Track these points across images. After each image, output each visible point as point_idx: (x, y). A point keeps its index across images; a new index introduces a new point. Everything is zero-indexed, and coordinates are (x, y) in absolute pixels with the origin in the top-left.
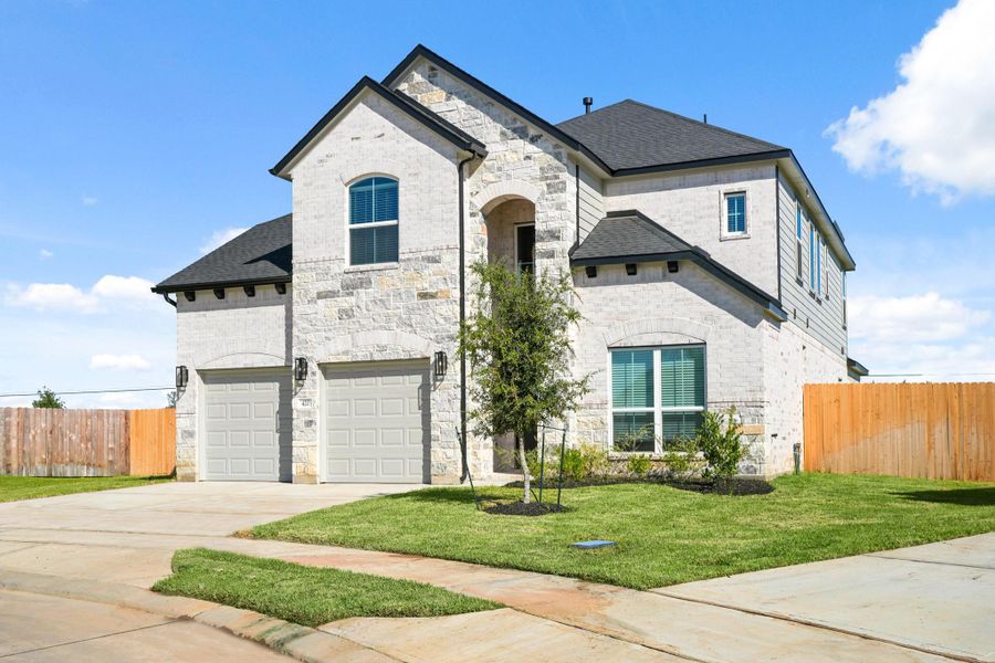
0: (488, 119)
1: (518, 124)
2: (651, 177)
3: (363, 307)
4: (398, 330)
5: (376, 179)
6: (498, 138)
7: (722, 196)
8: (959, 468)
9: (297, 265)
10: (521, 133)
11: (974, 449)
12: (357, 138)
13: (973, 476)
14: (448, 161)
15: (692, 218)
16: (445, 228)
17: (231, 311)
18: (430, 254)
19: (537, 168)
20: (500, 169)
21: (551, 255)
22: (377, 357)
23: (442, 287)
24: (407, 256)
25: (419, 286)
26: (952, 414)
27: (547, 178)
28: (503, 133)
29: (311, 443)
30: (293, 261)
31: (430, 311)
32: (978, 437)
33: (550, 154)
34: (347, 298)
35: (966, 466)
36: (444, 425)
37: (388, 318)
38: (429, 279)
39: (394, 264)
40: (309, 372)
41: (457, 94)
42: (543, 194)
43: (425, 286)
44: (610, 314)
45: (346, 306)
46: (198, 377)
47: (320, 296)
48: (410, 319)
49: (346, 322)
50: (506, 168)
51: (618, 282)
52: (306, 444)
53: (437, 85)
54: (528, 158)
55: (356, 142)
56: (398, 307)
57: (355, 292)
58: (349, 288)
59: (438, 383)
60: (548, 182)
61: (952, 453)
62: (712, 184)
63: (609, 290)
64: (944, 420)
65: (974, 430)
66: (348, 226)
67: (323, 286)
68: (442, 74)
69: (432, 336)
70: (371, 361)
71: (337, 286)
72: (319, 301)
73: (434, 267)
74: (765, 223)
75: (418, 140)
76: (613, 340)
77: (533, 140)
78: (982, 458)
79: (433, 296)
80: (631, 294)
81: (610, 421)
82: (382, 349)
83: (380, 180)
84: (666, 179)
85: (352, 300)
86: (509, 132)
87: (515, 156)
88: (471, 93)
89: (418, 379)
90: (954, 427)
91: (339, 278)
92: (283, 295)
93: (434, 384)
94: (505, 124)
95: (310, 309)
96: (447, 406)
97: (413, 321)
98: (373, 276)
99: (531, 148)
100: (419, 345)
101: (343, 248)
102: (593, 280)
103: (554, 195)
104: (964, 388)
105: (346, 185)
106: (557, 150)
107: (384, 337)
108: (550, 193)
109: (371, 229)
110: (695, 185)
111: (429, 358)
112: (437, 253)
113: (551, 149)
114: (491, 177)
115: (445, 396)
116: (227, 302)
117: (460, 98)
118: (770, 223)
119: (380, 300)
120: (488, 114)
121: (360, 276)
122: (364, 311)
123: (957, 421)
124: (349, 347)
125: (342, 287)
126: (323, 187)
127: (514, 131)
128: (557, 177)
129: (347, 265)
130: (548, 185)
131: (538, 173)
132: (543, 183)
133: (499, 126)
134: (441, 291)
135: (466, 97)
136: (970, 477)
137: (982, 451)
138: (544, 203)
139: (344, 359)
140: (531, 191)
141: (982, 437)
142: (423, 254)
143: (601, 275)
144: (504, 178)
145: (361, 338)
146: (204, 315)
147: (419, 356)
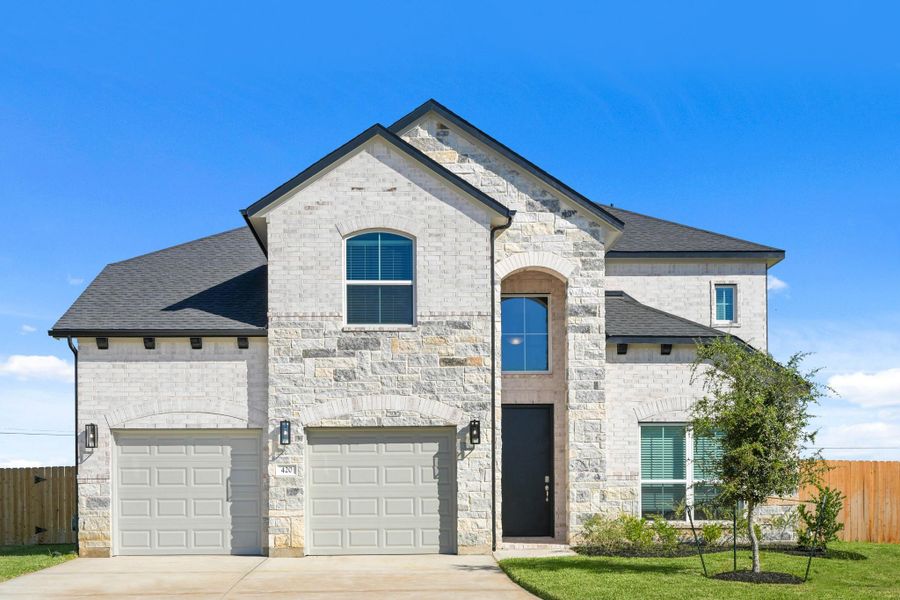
0: (511, 188)
1: (548, 197)
2: (639, 262)
3: (368, 369)
4: (416, 396)
5: (382, 234)
6: (524, 209)
7: (713, 287)
8: (873, 532)
9: (274, 319)
10: (553, 207)
11: (888, 517)
12: (360, 189)
13: (886, 539)
14: (480, 226)
15: (682, 304)
16: (476, 295)
17: (165, 364)
18: (457, 319)
19: (571, 242)
20: (526, 240)
21: (587, 330)
22: (387, 422)
23: (471, 353)
24: (427, 319)
25: (443, 352)
26: (868, 487)
27: (582, 254)
28: (529, 204)
29: (296, 513)
30: (269, 314)
31: (457, 378)
32: (891, 506)
33: (586, 230)
34: (347, 359)
35: (880, 530)
36: (474, 495)
37: (402, 383)
38: (456, 344)
39: (409, 326)
40: (293, 437)
41: (473, 157)
42: (577, 269)
43: (450, 351)
44: (640, 390)
45: (343, 366)
46: (111, 439)
47: (307, 354)
48: (430, 385)
49: (344, 383)
50: (533, 240)
51: (650, 360)
52: (290, 514)
53: (447, 144)
54: (560, 232)
55: (357, 193)
56: (414, 373)
57: (357, 352)
58: (348, 348)
59: (467, 452)
60: (583, 258)
61: (867, 520)
62: (703, 274)
63: (641, 368)
64: (860, 492)
65: (888, 500)
66: (346, 282)
67: (310, 344)
68: (454, 133)
69: (460, 404)
70: (379, 427)
71: (333, 345)
72: (307, 360)
73: (461, 333)
74: (755, 315)
75: (441, 199)
76: (645, 416)
77: (566, 215)
78: (894, 523)
79: (460, 363)
80: (664, 373)
81: (638, 490)
82: (396, 414)
83: (388, 236)
84: (655, 265)
85: (354, 361)
86: (538, 204)
87: (543, 228)
88: (491, 158)
89: (434, 447)
90: (869, 498)
91: (336, 338)
92: (244, 350)
93: (463, 454)
94: (533, 195)
95: (294, 368)
96: (477, 475)
97: (435, 388)
98: (382, 338)
99: (563, 223)
100: (440, 412)
101: (341, 305)
102: (623, 357)
103: (591, 272)
104: (880, 465)
105: (343, 237)
106: (594, 228)
107: (397, 403)
108: (586, 269)
109: (377, 287)
110: (685, 274)
111: (455, 426)
112: (466, 319)
113: (587, 226)
114: (515, 247)
115: (476, 466)
116: (159, 353)
117: (477, 161)
118: (760, 315)
119: (391, 364)
120: (512, 182)
121: (363, 336)
122: (370, 374)
123: (872, 494)
124: (349, 410)
125: (339, 346)
126: (314, 236)
127: (544, 203)
128: (593, 255)
129: (344, 323)
130: (583, 262)
131: (571, 249)
132: (578, 259)
133: (525, 196)
134: (471, 359)
135: (484, 161)
136: (884, 540)
137: (895, 517)
138: (579, 278)
139: (343, 423)
140: (563, 265)
141: (895, 507)
142: (448, 319)
143: (631, 352)
144: (531, 249)
145: (366, 402)
146: (123, 367)
147: (442, 424)
